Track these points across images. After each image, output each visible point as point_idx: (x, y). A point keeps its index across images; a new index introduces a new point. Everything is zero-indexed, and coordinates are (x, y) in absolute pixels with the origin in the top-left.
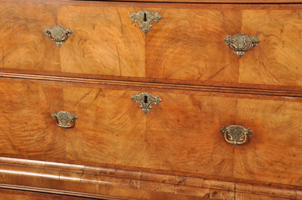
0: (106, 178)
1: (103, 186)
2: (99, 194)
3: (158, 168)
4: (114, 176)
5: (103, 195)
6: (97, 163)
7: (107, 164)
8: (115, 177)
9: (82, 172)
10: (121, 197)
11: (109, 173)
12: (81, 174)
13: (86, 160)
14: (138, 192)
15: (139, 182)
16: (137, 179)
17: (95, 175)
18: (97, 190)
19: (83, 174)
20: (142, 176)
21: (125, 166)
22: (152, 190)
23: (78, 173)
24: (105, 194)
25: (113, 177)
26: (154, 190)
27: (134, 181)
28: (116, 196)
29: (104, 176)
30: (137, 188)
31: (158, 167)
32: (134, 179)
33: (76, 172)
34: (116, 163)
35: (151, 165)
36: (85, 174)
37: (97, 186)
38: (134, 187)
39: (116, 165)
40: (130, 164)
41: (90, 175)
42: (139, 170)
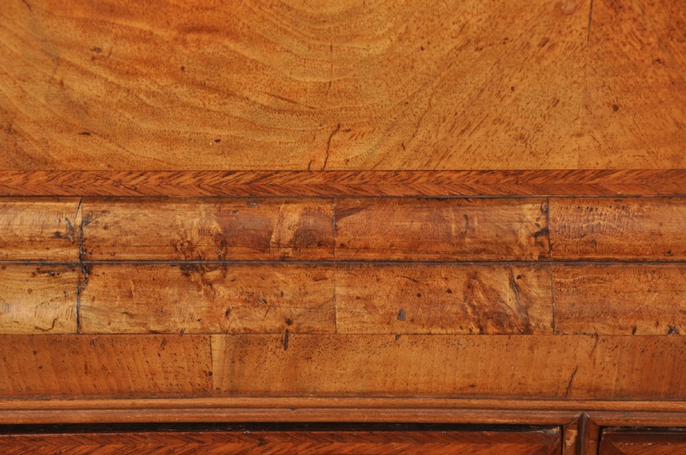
0: (279, 276)
1: (262, 342)
2: (233, 392)
3: (668, 165)
4: (339, 254)
5: (266, 394)
6: (180, 173)
7: (267, 175)
8: (344, 264)
9: (73, 253)
10: (405, 394)
11: (288, 236)
12: (71, 275)
13: (88, 159)
14: (539, 353)
15: (535, 284)
16: (518, 262)
17: (187, 269)
18: (216, 368)
19: (86, 267)
20: (545, 232)
21: (404, 177)
22: (646, 327)
23: (46, 268)
24: (278, 386)
25: (327, 264)
26: (663, 329)
27: (500, 281)
28: (363, 395)
29: (253, 264)
30: (527, 330)
31: (675, 158)
32: (489, 264)
33: (27, 263)
34: (336, 162)
35: (615, 150)
36: (109, 271)
37: (218, 343)
38: (500, 320)
39: (335, 175)
40: (446, 155)
41: (145, 273)
42: (515, 189)
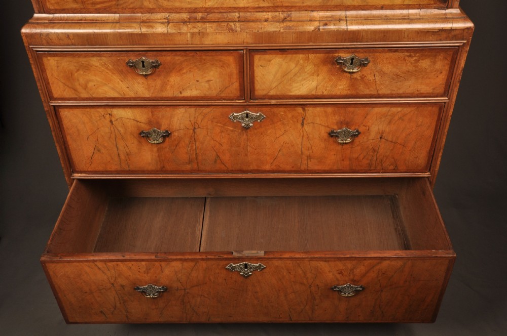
0: (198, 24)
1: (196, 34)
2: (192, 44)
3: (257, 6)
4: (207, 21)
5: (197, 44)
6: (183, 8)
7: (196, 8)
8: (209, 22)
9: (167, 21)
10: (218, 44)
11: (200, 18)
12: (166, 24)
13: (169, 6)
14: (238, 36)
15: (237, 24)
16: (235, 21)
17: (184, 23)
18: (189, 39)
19: (169, 23)
20: (239, 17)
21: (218, 8)
22: (254, 31)
23: (162, 23)
24: (198, 43)
25: (205, 22)
26: (256, 31)
27: (232, 24)
28: (212, 44)
29: (194, 22)
30: (236, 31)
31: (258, 5)
32: (231, 22)
33: (160, 22)
34: (207, 6)
35: (249, 3)
36: (172, 23)
37: (189, 34)
38: (232, 29)
39: (207, 8)
40: (224, 4)
41: (177, 24)
42: (235, 10)
